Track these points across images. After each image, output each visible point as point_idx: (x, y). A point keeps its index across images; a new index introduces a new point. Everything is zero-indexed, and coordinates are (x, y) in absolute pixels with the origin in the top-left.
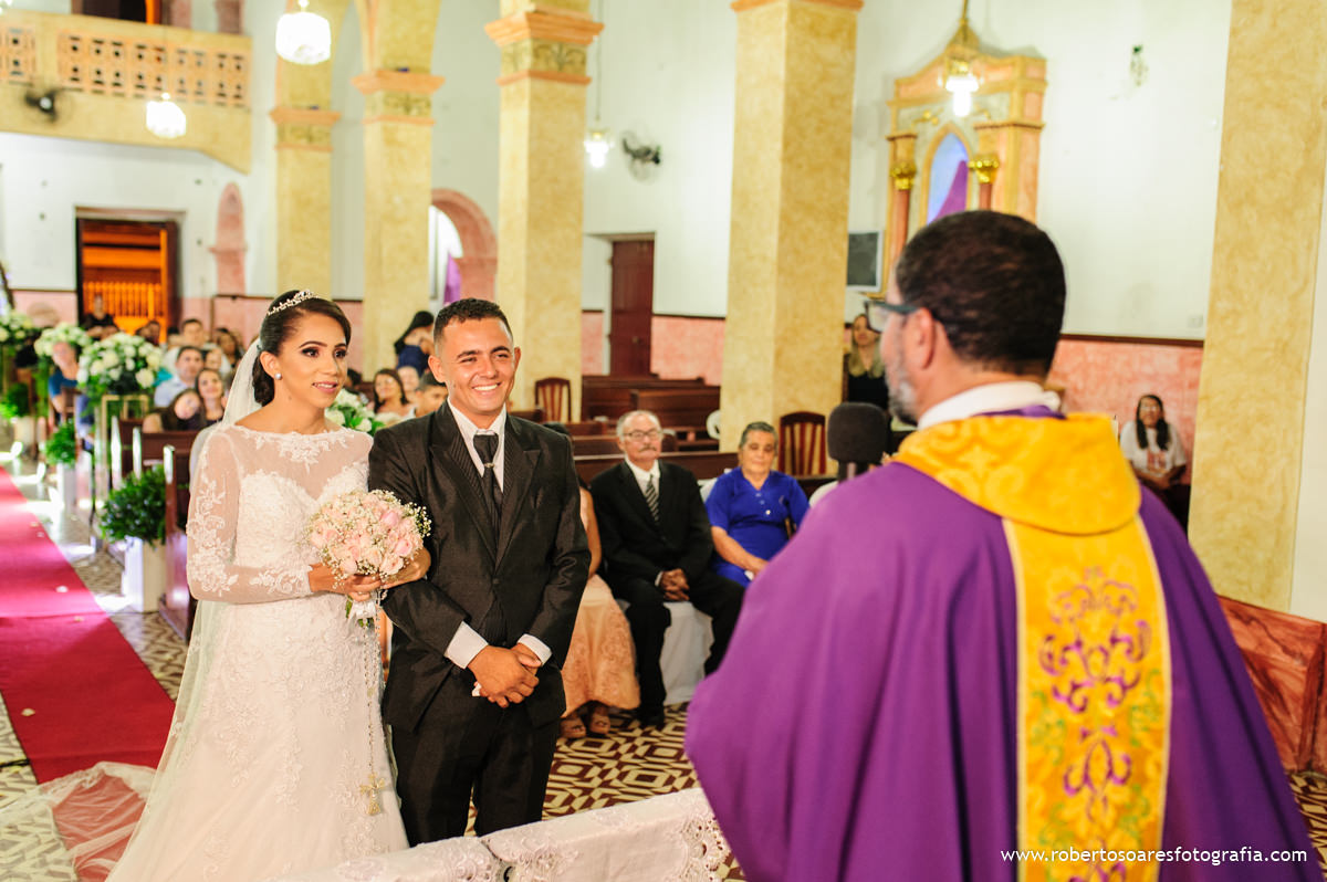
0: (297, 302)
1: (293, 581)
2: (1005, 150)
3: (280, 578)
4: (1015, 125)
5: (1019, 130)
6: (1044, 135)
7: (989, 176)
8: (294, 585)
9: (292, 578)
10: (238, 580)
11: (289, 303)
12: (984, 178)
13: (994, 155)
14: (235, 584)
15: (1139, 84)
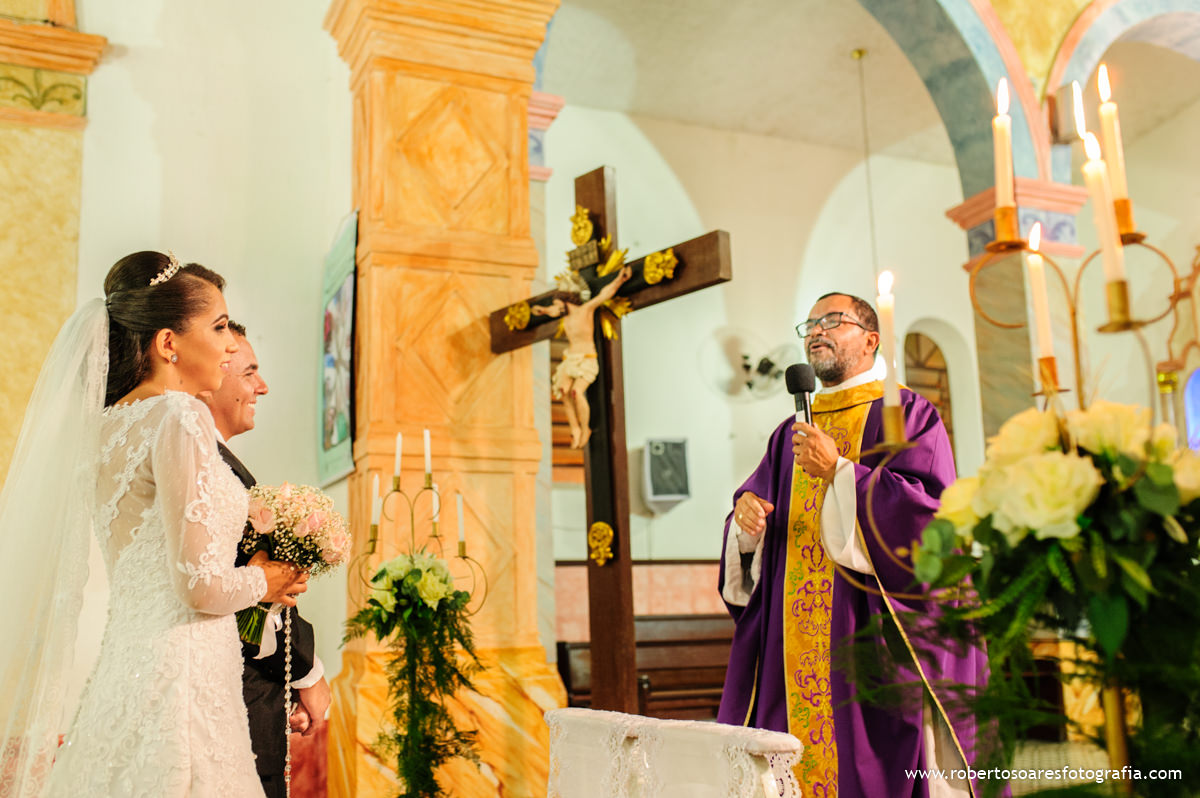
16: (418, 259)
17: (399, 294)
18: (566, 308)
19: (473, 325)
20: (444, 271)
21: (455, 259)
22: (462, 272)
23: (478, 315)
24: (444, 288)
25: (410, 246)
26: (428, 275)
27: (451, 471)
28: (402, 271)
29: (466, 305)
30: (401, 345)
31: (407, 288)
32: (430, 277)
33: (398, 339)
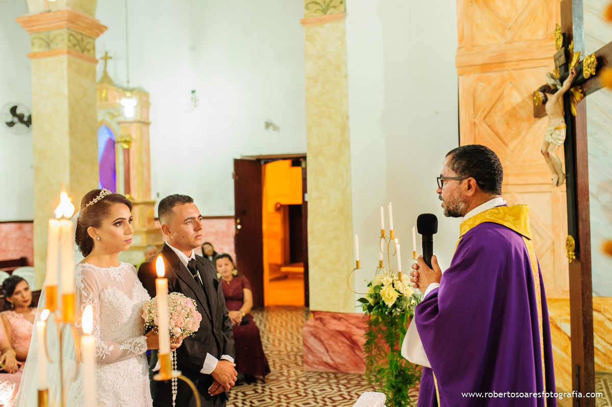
0: (103, 197)
1: (140, 345)
2: (134, 134)
3: (133, 344)
4: (140, 122)
5: (141, 124)
6: (151, 127)
7: (129, 145)
8: (140, 347)
9: (138, 344)
10: (114, 347)
11: (98, 198)
12: (126, 146)
13: (130, 136)
14: (112, 351)
15: (195, 106)
16: (485, 67)
17: (475, 90)
18: (546, 97)
19: (523, 101)
20: (502, 71)
21: (510, 62)
22: (514, 69)
23: (526, 95)
24: (503, 82)
25: (480, 60)
26: (493, 75)
27: (510, 193)
28: (477, 75)
29: (518, 90)
30: (477, 121)
31: (480, 85)
32: (495, 76)
33: (474, 118)
